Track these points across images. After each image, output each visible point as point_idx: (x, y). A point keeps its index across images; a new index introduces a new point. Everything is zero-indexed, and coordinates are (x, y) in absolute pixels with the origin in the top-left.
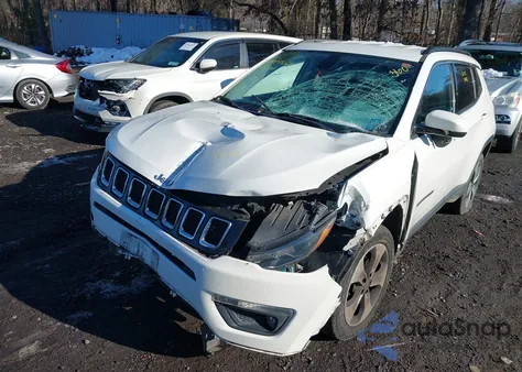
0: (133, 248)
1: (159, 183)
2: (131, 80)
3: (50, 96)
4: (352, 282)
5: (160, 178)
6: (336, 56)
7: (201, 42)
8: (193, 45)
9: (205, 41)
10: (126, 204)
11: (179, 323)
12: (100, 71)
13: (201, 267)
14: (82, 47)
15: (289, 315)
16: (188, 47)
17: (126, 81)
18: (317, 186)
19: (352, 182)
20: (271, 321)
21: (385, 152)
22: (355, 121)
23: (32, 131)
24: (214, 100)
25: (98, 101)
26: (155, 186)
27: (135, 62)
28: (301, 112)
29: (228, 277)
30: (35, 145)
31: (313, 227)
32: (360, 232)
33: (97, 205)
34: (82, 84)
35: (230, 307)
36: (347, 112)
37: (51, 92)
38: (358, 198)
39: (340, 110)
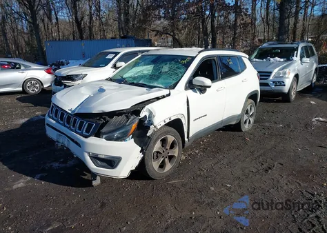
0: (61, 141)
1: (70, 112)
2: (79, 75)
3: (42, 87)
4: (154, 150)
5: (71, 110)
6: (160, 56)
7: (117, 54)
8: (112, 55)
9: (119, 53)
10: (57, 122)
11: (83, 177)
12: (64, 71)
13: (83, 142)
14: (64, 61)
15: (119, 159)
16: (110, 56)
17: (77, 76)
18: (129, 107)
19: (148, 107)
20: (112, 162)
21: (169, 95)
22: (162, 84)
23: (30, 105)
24: (107, 79)
25: (63, 86)
26: (68, 113)
27: (84, 66)
28: (141, 82)
29: (93, 145)
30: (32, 111)
31: (127, 124)
32: (152, 127)
33: (47, 124)
34: (56, 79)
35: (95, 158)
36: (160, 80)
37: (42, 85)
38: (151, 113)
39: (157, 80)
